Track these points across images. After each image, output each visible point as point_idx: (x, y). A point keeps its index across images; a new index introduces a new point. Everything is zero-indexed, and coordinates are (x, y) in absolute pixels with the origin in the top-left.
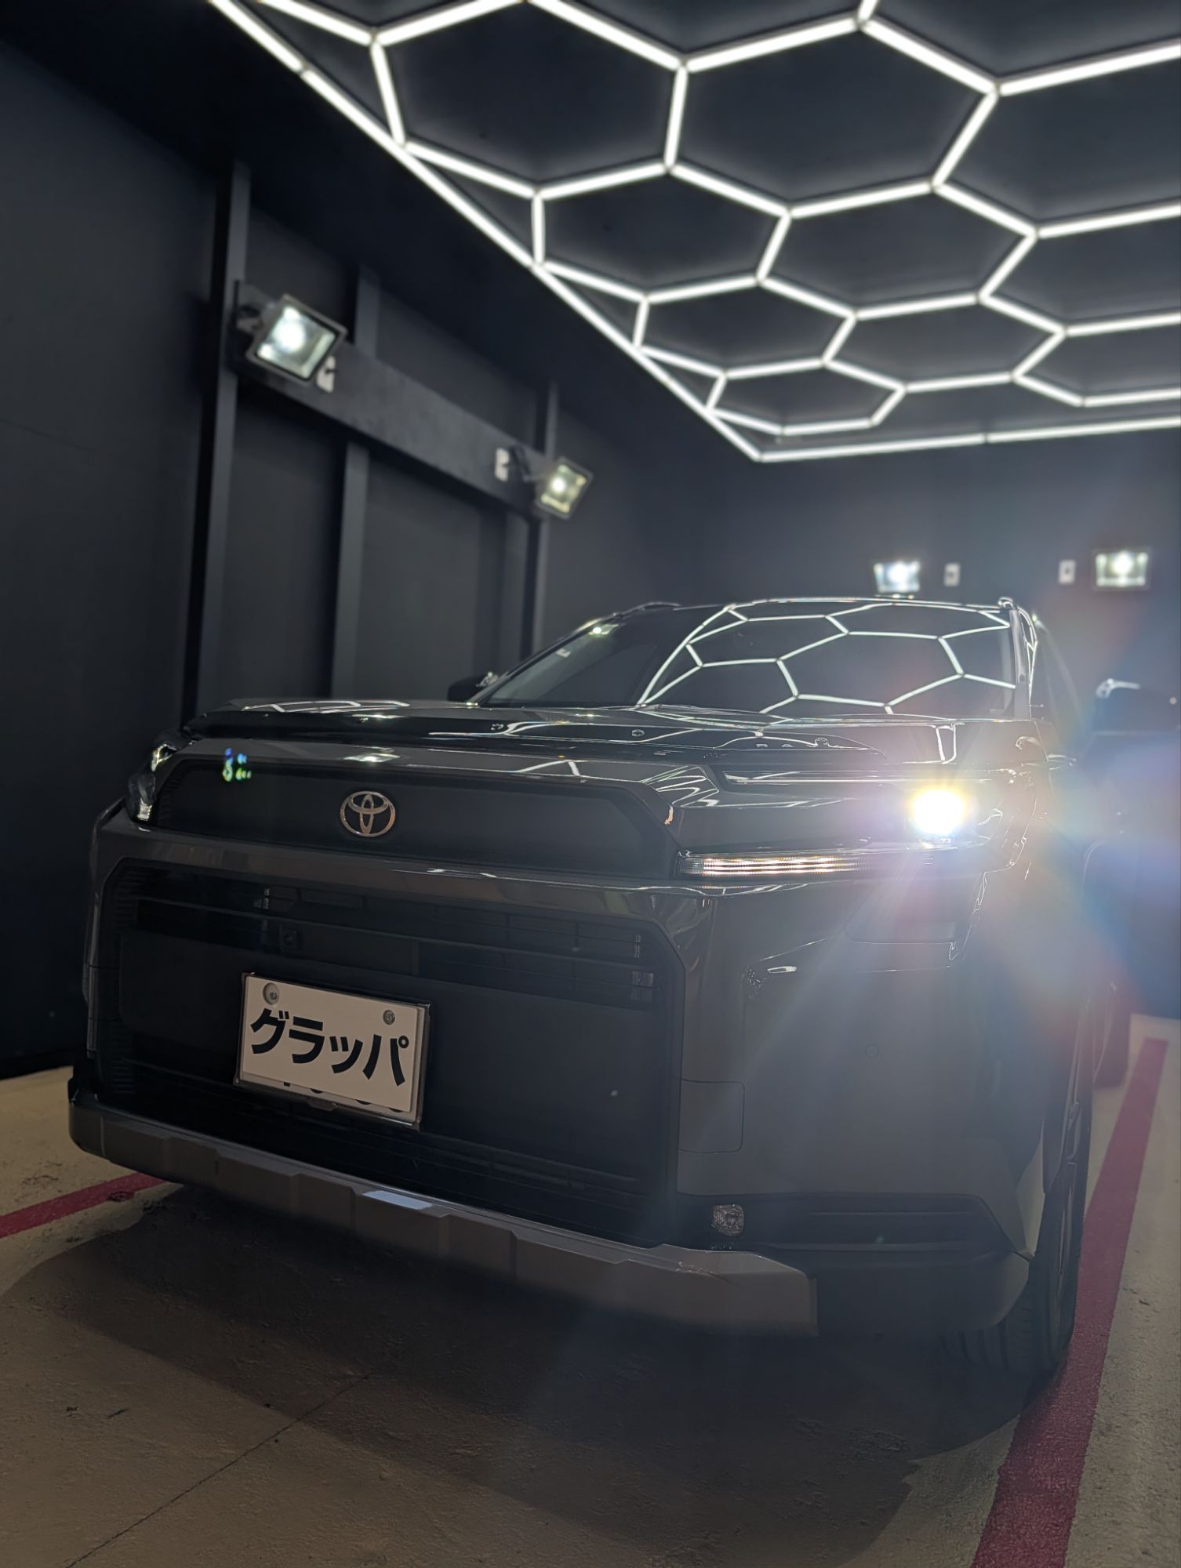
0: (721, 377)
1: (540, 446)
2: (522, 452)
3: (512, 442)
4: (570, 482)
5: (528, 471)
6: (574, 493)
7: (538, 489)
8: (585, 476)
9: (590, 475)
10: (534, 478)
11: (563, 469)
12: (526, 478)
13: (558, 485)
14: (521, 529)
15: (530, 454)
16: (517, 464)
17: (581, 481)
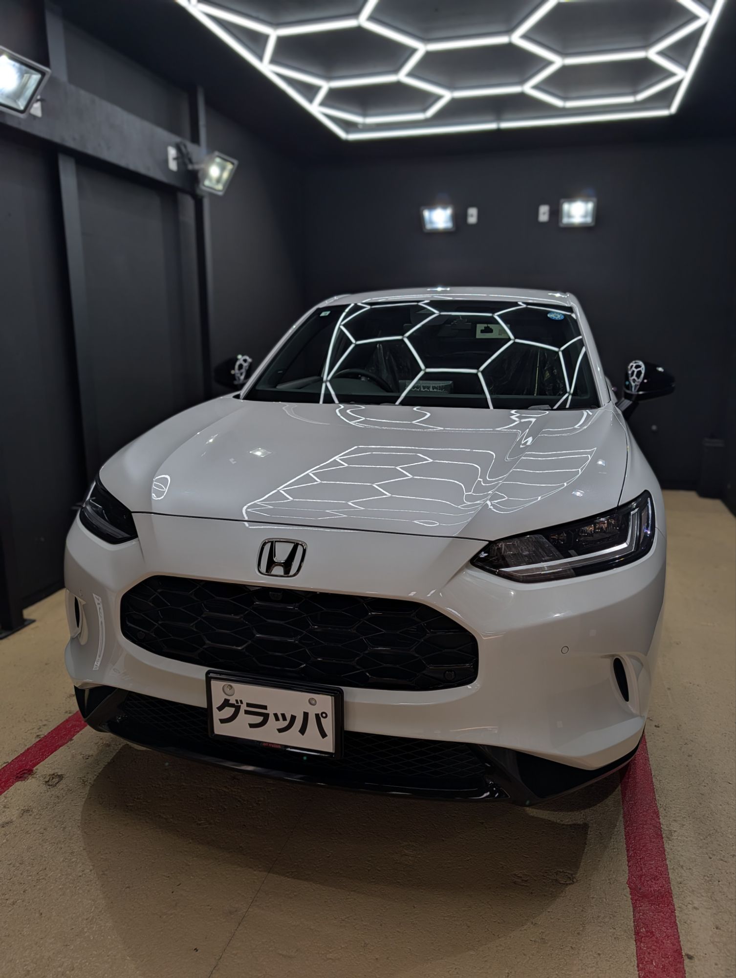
0: (325, 86)
1: (195, 140)
2: (185, 146)
3: (177, 139)
4: (223, 169)
5: (191, 161)
6: (226, 175)
7: (200, 175)
8: (233, 164)
9: (236, 162)
10: (196, 167)
11: (218, 160)
12: (190, 167)
13: (214, 171)
14: (188, 203)
15: (191, 147)
16: (183, 158)
17: (229, 167)
